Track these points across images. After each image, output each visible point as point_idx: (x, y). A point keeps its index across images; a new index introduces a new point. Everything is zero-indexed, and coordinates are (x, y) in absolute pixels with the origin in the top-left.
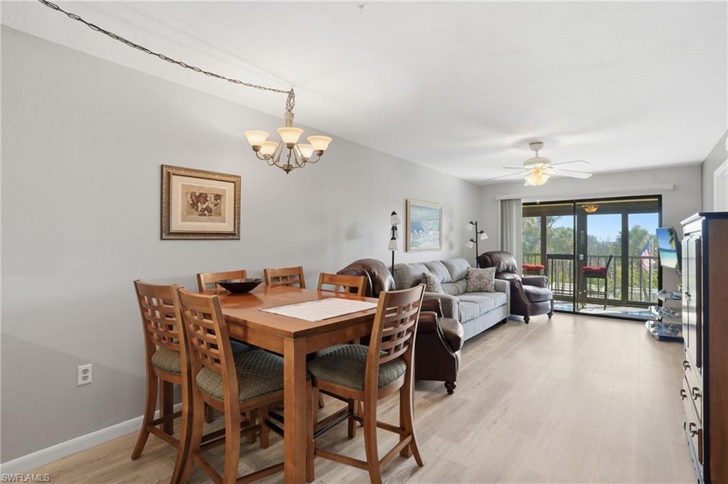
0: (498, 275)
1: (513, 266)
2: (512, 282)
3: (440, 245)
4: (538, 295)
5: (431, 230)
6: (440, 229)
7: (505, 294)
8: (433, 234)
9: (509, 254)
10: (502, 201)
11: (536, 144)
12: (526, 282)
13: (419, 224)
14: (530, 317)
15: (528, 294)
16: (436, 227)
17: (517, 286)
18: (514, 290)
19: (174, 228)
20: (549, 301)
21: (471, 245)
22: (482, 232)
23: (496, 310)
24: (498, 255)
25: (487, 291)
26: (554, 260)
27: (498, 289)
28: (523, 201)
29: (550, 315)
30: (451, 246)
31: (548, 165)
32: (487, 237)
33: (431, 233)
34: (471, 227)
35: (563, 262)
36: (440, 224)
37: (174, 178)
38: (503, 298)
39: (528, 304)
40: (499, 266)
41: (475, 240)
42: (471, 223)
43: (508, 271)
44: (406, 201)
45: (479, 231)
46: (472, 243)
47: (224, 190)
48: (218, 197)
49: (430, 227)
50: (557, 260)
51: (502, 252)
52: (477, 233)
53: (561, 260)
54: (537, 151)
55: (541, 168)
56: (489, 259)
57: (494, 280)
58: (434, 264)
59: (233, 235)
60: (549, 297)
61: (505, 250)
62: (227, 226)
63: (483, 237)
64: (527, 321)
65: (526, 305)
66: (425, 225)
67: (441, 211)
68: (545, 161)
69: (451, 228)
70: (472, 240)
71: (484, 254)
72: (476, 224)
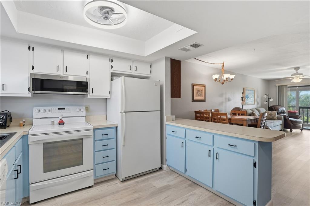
0: (278, 114)
1: (284, 111)
2: (284, 116)
3: (255, 103)
4: (296, 122)
5: (251, 98)
6: (254, 97)
7: (282, 121)
8: (252, 99)
9: (282, 106)
10: (278, 86)
11: (297, 68)
12: (290, 117)
13: (248, 96)
14: (293, 130)
15: (291, 121)
16: (253, 97)
17: (287, 118)
18: (285, 119)
19: (194, 99)
20: (301, 125)
21: (266, 103)
22: (270, 98)
23: (278, 126)
24: (278, 107)
25: (274, 120)
26: (303, 109)
27: (279, 119)
28: (288, 86)
29: (302, 130)
30: (258, 103)
31: (302, 75)
32: (273, 100)
33: (251, 99)
34: (266, 96)
35: (307, 110)
36: (254, 95)
37: (194, 86)
38: (281, 122)
39: (292, 125)
40: (278, 111)
41: (268, 101)
42: (266, 95)
43: (282, 113)
44: (244, 88)
45: (269, 98)
46: (266, 102)
47: (202, 89)
48: (202, 91)
49: (251, 97)
50: (304, 109)
51: (279, 105)
52: (268, 98)
53: (306, 109)
54: (297, 70)
55: (299, 76)
56: (274, 108)
57: (277, 116)
58: (254, 109)
59: (204, 101)
60: (301, 123)
61: (280, 105)
62: (203, 98)
63: (271, 100)
64: (291, 131)
65: (291, 125)
66: (249, 96)
67: (255, 91)
68: (301, 74)
69: (258, 97)
70: (266, 101)
71: (272, 106)
72: (268, 95)
